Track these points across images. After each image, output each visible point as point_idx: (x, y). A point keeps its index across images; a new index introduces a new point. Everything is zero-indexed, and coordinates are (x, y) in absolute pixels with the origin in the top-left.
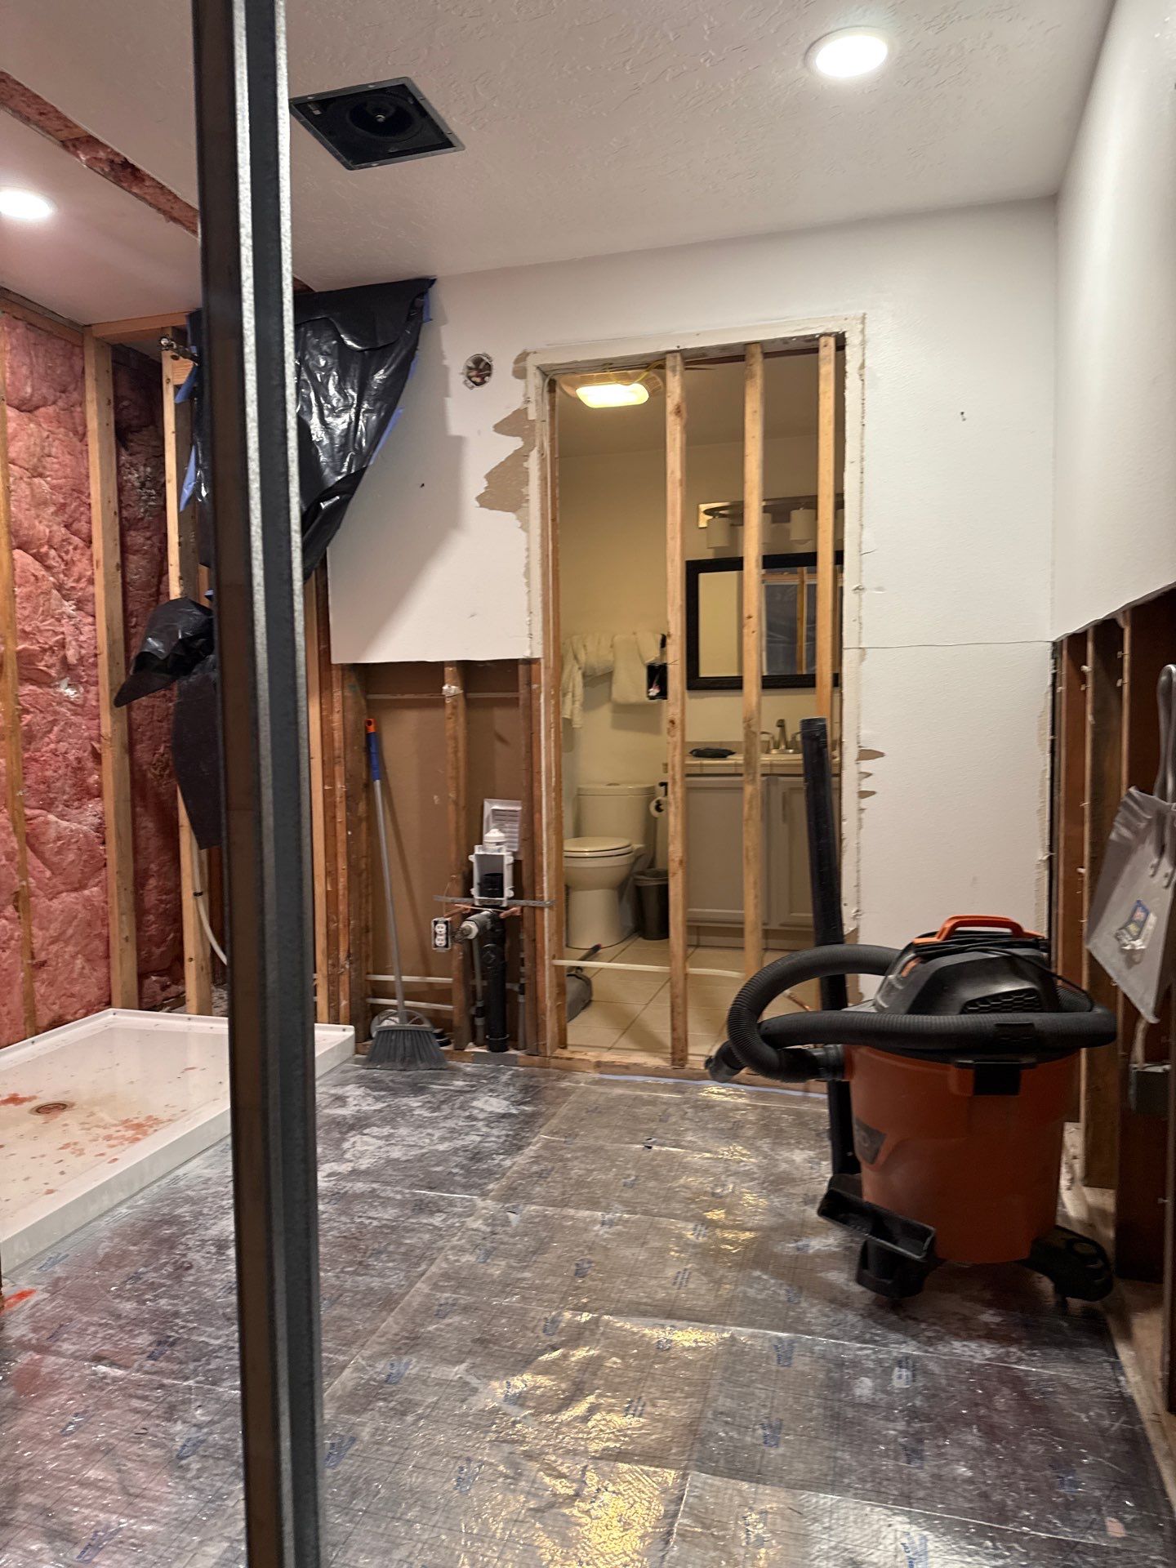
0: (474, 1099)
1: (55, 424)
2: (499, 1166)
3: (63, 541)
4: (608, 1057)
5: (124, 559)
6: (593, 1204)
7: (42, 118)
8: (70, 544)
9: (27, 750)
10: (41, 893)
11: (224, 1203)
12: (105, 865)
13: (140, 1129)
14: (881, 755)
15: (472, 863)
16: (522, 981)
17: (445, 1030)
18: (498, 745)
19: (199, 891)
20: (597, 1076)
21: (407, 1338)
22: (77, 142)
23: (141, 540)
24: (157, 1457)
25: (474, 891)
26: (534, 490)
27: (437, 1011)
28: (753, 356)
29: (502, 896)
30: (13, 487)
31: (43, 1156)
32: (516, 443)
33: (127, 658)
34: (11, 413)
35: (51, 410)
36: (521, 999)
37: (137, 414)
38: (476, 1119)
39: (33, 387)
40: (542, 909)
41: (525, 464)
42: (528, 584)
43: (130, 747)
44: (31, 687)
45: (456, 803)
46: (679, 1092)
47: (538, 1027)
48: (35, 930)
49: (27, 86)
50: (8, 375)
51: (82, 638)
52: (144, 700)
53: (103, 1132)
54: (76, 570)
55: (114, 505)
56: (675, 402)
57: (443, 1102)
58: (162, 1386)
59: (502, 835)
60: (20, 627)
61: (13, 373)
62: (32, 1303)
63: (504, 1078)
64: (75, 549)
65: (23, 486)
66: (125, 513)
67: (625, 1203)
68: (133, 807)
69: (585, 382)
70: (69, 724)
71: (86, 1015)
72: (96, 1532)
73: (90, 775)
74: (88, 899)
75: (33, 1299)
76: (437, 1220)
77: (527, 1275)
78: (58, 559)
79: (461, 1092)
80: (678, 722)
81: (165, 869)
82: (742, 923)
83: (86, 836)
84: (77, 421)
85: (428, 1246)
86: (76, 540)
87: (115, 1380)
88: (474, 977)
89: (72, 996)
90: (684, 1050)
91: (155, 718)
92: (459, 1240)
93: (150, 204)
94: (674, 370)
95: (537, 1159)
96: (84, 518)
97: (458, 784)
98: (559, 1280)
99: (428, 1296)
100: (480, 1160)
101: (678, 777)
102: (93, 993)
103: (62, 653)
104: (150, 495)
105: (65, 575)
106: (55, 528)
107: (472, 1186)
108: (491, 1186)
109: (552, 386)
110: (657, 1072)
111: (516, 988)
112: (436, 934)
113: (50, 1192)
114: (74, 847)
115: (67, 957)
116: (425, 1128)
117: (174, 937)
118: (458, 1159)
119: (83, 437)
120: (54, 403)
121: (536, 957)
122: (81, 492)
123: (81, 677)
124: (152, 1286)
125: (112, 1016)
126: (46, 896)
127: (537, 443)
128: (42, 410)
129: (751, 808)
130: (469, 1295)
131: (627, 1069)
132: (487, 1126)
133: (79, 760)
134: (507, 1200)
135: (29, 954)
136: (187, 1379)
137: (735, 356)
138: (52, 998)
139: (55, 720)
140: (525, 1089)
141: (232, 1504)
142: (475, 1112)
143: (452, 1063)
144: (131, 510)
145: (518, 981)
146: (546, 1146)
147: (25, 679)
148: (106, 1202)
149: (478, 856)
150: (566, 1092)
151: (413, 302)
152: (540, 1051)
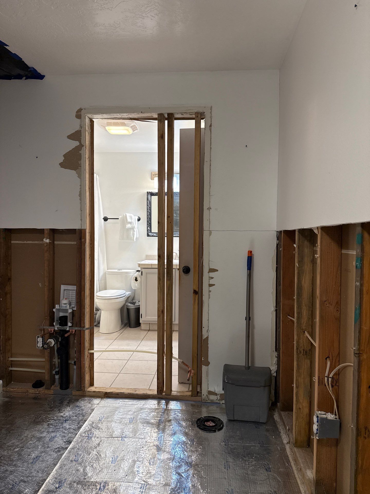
4: (110, 390)
14: (217, 271)
15: (54, 312)
25: (55, 324)
26: (83, 162)
29: (67, 326)
32: (76, 143)
36: (75, 367)
40: (84, 331)
41: (80, 152)
42: (81, 199)
45: (48, 287)
47: (81, 379)
88: (54, 358)
97: (48, 280)
111: (73, 363)
112: (38, 342)
121: (81, 350)
131: (117, 395)
145: (74, 360)
149: (57, 309)
152: (82, 389)
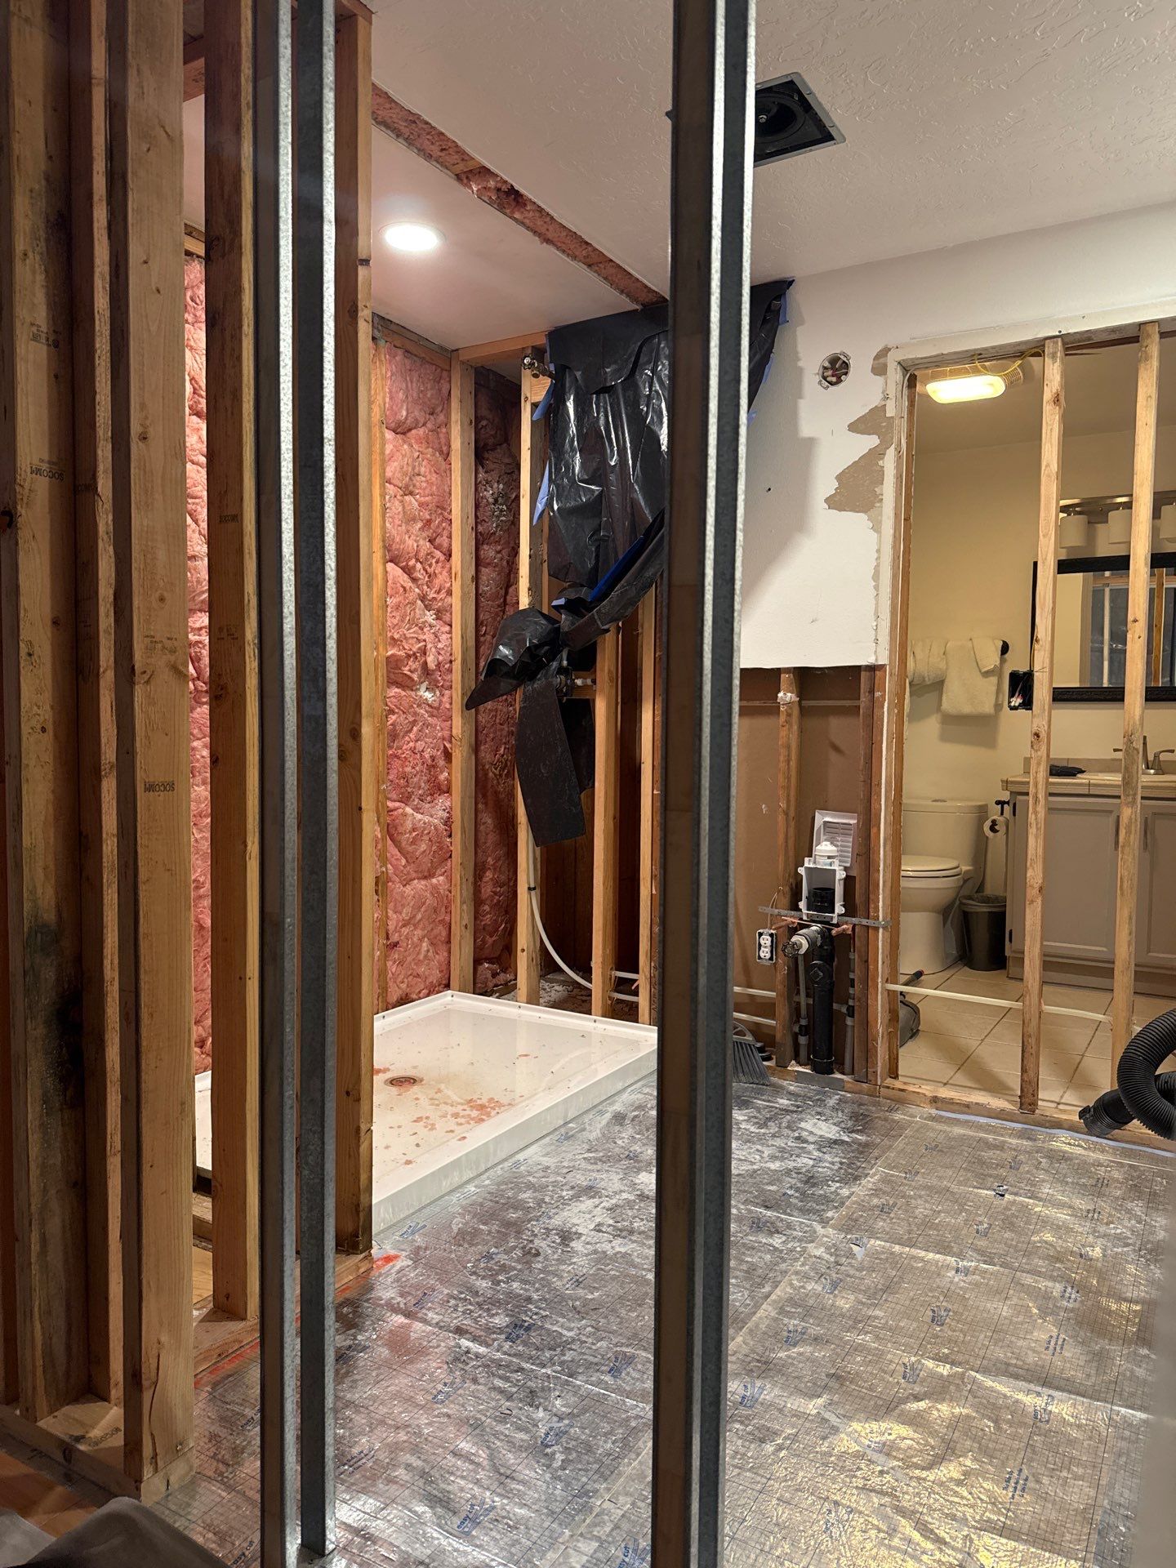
0: (801, 1120)
1: (424, 445)
2: (836, 1193)
3: (428, 554)
4: (945, 1093)
5: (477, 571)
6: (944, 1249)
7: (442, 154)
8: (433, 557)
9: (390, 747)
10: (398, 880)
11: (564, 1193)
12: (451, 857)
13: (483, 1110)
15: (801, 876)
16: (851, 1003)
17: (767, 1043)
18: (833, 756)
19: (532, 886)
20: (934, 1112)
21: (758, 1361)
22: (471, 173)
23: (492, 554)
24: (522, 1440)
25: (802, 905)
26: (888, 490)
27: (757, 1024)
28: (1149, 336)
29: (833, 912)
30: (388, 505)
31: (399, 1127)
32: (872, 441)
33: (477, 665)
34: (389, 435)
35: (421, 431)
36: (849, 1021)
37: (493, 433)
38: (805, 1141)
39: (407, 410)
40: (876, 929)
41: (881, 463)
42: (876, 588)
43: (476, 749)
44: (397, 690)
45: (786, 814)
46: (1029, 1139)
47: (868, 1053)
48: (390, 913)
49: (434, 124)
50: (387, 400)
51: (440, 645)
52: (489, 705)
53: (450, 1110)
54: (437, 582)
55: (472, 520)
56: (1054, 391)
57: (770, 1119)
58: (521, 1370)
59: (834, 848)
60: (389, 634)
61: (391, 398)
62: (397, 1267)
63: (832, 1102)
64: (437, 562)
65: (397, 503)
66: (480, 528)
67: (981, 1252)
68: (476, 804)
69: (935, 377)
70: (426, 725)
71: (428, 995)
72: (472, 1505)
73: (442, 772)
74: (435, 887)
75: (399, 1264)
76: (777, 1241)
77: (878, 1313)
78: (422, 571)
79: (787, 1111)
80: (1043, 735)
81: (500, 863)
82: (1113, 963)
83: (436, 829)
84: (443, 441)
85: (771, 1267)
86: (438, 554)
87: (477, 1356)
88: (798, 993)
89: (418, 976)
90: (1035, 1094)
91: (498, 721)
92: (803, 1265)
93: (528, 228)
94: (1054, 356)
95: (877, 1192)
96: (445, 533)
97: (788, 795)
98: (915, 1325)
99: (775, 1320)
100: (814, 1185)
101: (1041, 796)
102: (435, 976)
103: (423, 659)
104: (501, 511)
105: (428, 587)
106: (421, 542)
107: (809, 1211)
108: (830, 1214)
109: (912, 382)
110: (1000, 1115)
111: (844, 1010)
112: (760, 945)
113: (408, 1162)
114: (426, 838)
115: (415, 939)
116: (754, 1143)
117: (505, 928)
118: (793, 1181)
119: (446, 456)
120: (424, 425)
121: (867, 979)
122: (444, 509)
123: (438, 681)
124: (504, 1268)
125: (450, 998)
126: (401, 882)
127: (895, 440)
128: (413, 432)
129: (1128, 832)
130: (818, 1325)
131: (967, 1107)
132: (819, 1150)
133: (433, 758)
134: (848, 1231)
135: (385, 935)
136: (544, 1366)
137: (1129, 337)
138: (402, 977)
139: (415, 721)
140: (855, 1116)
141: (599, 1503)
142: (804, 1134)
143: (774, 1079)
144: (486, 525)
145: (847, 1003)
146: (886, 1180)
147: (392, 683)
148: (456, 1179)
149: (806, 868)
150: (900, 1127)
151: (769, 306)
152: (869, 1078)
